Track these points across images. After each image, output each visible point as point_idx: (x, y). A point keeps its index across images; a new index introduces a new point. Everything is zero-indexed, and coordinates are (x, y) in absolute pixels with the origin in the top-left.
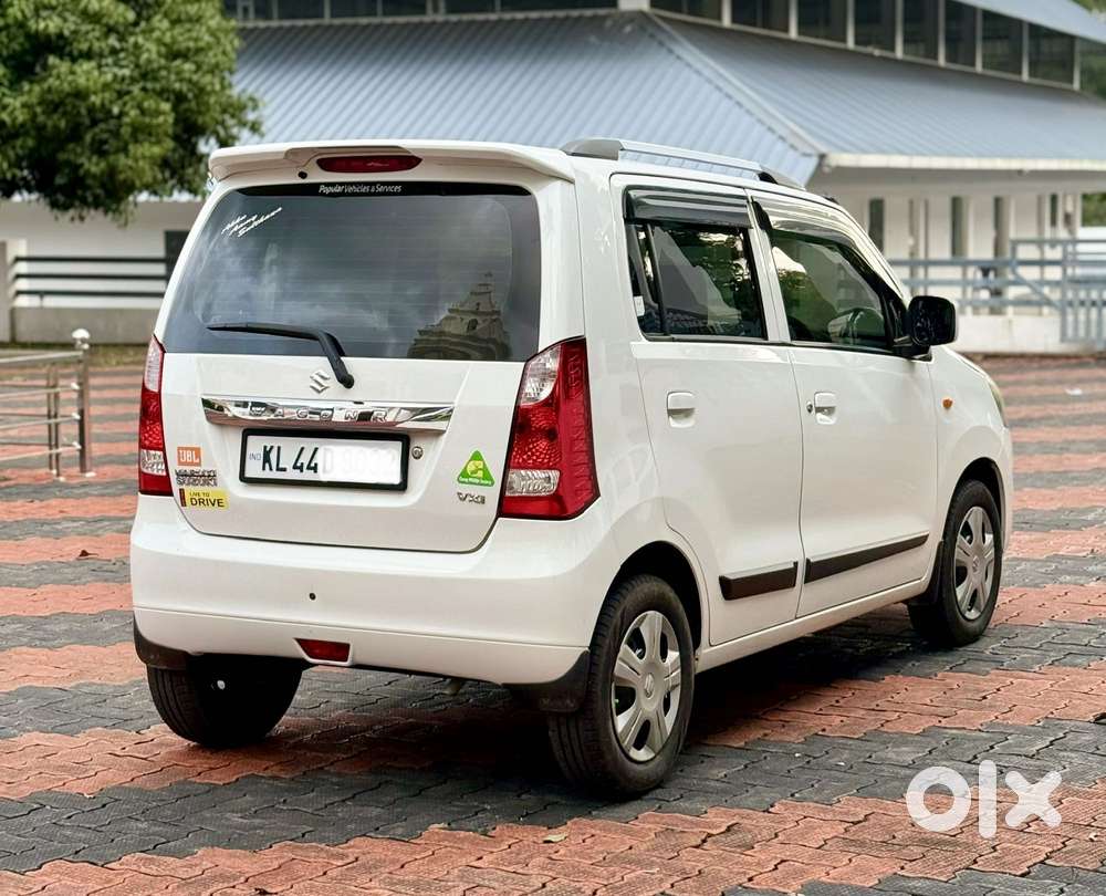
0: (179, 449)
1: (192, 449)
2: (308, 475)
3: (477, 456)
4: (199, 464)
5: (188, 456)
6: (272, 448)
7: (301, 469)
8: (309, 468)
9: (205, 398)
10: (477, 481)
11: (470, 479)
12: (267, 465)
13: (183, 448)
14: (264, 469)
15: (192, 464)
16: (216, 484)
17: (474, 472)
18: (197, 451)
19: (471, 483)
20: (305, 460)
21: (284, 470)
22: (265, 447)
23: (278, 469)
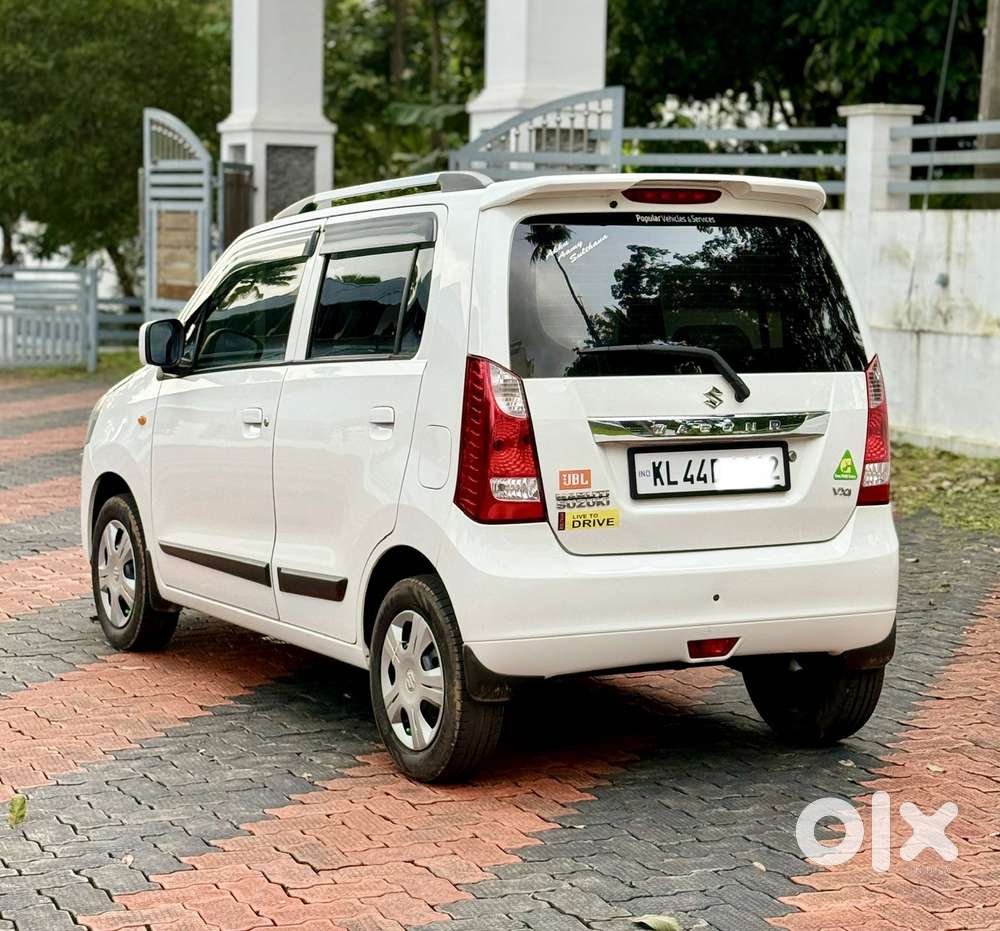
0: (561, 473)
1: (579, 472)
2: (699, 486)
3: (847, 455)
4: (589, 486)
5: (574, 479)
6: (660, 463)
7: (691, 480)
8: (699, 479)
9: (590, 419)
10: (846, 476)
11: (843, 476)
12: (658, 480)
13: (567, 473)
14: (655, 484)
15: (580, 486)
16: (608, 503)
17: (845, 469)
18: (587, 474)
19: (842, 479)
20: (694, 471)
21: (676, 483)
22: (654, 464)
23: (670, 483)
